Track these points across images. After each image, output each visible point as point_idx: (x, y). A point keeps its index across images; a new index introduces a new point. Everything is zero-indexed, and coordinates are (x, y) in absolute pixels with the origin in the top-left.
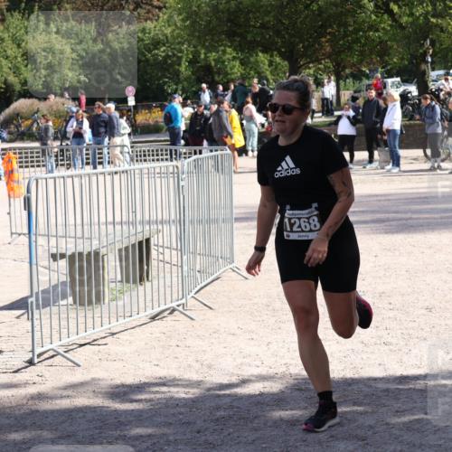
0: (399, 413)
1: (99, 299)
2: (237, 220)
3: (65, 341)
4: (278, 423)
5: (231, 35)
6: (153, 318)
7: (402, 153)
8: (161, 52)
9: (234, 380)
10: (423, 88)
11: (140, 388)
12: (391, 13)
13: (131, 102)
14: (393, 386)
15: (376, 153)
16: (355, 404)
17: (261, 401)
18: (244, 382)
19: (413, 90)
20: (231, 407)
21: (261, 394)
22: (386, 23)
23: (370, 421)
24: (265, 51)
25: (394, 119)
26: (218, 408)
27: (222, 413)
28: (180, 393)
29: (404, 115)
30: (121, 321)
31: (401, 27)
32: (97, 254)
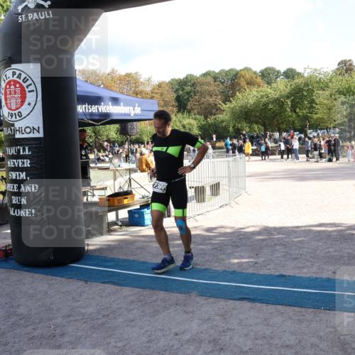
0: (296, 237)
1: (204, 201)
2: (248, 176)
3: (194, 213)
4: (258, 240)
5: (246, 119)
6: (220, 207)
7: (299, 156)
8: (224, 124)
10: (306, 135)
11: (216, 228)
12: (295, 112)
13: (215, 139)
14: (295, 229)
15: (290, 156)
16: (283, 234)
17: (253, 233)
18: (248, 227)
19: (303, 136)
21: (253, 231)
22: (294, 115)
23: (287, 240)
24: (257, 123)
25: (296, 145)
26: (241, 235)
27: (241, 237)
28: (228, 230)
29: (300, 144)
31: (298, 116)
32: (203, 187)
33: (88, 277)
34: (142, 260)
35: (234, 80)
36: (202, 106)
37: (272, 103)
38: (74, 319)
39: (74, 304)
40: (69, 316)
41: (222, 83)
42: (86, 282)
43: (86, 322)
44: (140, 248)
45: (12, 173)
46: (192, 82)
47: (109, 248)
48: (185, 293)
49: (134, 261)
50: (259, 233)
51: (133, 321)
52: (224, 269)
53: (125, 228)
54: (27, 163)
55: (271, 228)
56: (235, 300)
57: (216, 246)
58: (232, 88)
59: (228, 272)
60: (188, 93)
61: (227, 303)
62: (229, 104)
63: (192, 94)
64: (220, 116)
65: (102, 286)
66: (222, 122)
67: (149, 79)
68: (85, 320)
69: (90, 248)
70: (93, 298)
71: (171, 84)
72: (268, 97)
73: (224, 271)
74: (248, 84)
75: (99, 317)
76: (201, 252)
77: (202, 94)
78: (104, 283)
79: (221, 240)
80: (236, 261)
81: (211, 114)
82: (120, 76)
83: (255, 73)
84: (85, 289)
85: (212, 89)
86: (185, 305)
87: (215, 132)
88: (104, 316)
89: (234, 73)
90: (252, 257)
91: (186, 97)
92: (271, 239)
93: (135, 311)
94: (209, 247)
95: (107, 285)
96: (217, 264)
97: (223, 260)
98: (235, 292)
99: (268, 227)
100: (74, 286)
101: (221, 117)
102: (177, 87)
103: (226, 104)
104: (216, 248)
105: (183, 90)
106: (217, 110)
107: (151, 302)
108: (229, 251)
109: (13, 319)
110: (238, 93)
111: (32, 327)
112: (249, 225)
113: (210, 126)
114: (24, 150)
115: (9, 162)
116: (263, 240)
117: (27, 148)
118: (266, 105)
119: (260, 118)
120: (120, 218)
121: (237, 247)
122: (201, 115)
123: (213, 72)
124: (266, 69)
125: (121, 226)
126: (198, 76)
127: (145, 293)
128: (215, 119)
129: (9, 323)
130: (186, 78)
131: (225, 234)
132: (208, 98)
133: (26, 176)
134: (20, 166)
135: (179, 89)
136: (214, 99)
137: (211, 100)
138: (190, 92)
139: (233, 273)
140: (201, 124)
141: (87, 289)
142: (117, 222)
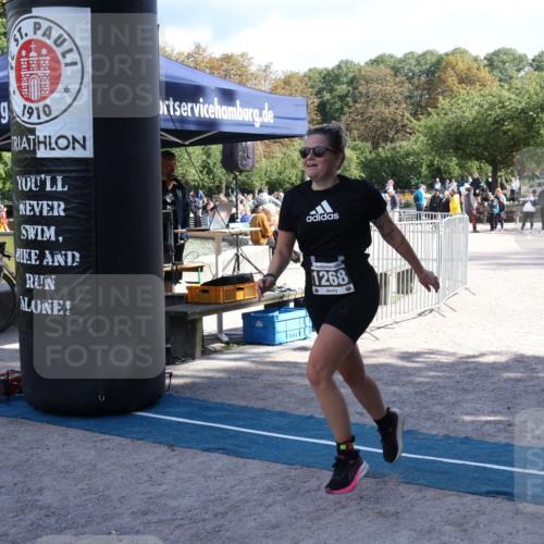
1: (385, 302)
4: (507, 380)
5: (456, 149)
6: (421, 314)
9: (476, 353)
11: (418, 354)
17: (494, 366)
18: (482, 355)
20: (476, 369)
21: (494, 363)
24: (478, 158)
26: (468, 369)
27: (470, 372)
28: (443, 359)
30: (403, 315)
32: (386, 274)
33: (176, 438)
34: (279, 409)
36: (370, 124)
37: (512, 118)
38: (156, 518)
39: (152, 489)
40: (145, 513)
41: (410, 79)
42: (171, 447)
43: (181, 526)
44: (270, 386)
45: (28, 227)
46: (350, 75)
47: (211, 383)
49: (262, 410)
50: (506, 367)
51: (275, 527)
52: (447, 433)
53: (236, 348)
54: (59, 209)
55: (529, 357)
56: (481, 494)
57: (424, 389)
58: (429, 90)
59: (455, 439)
60: (342, 98)
62: (424, 121)
63: (349, 99)
65: (204, 457)
66: (408, 155)
67: (267, 67)
68: (179, 522)
69: (175, 381)
70: (190, 479)
71: (310, 78)
72: (504, 107)
73: (447, 437)
74: (461, 81)
75: (207, 516)
77: (369, 100)
78: (208, 450)
79: (432, 377)
80: (468, 418)
81: (386, 139)
82: (211, 60)
83: (476, 59)
84: (170, 462)
85: (388, 89)
86: (377, 500)
88: (216, 515)
90: (499, 413)
91: (338, 106)
92: (532, 378)
94: (410, 389)
95: (214, 455)
96: (429, 424)
97: (441, 416)
98: (475, 479)
99: (522, 356)
100: (150, 454)
101: (405, 145)
102: (321, 85)
103: (419, 120)
104: (422, 393)
105: (331, 91)
106: (397, 132)
107: (308, 491)
108: (450, 399)
109: (32, 516)
110: (441, 98)
111: (73, 531)
112: (483, 350)
113: (382, 162)
114: (54, 182)
116: (518, 380)
117: (59, 179)
118: (499, 122)
119: (485, 149)
120: (225, 327)
121: (466, 391)
122: (367, 141)
123: (391, 56)
124: (498, 53)
125: (227, 343)
126: (362, 64)
127: (293, 473)
128: (394, 149)
129: (24, 524)
130: (339, 66)
131: (438, 366)
132: (380, 107)
133: (57, 235)
135: (323, 89)
136: (392, 109)
137: (387, 111)
138: (346, 95)
139: (466, 440)
140: (366, 158)
141: (175, 460)
142: (220, 336)
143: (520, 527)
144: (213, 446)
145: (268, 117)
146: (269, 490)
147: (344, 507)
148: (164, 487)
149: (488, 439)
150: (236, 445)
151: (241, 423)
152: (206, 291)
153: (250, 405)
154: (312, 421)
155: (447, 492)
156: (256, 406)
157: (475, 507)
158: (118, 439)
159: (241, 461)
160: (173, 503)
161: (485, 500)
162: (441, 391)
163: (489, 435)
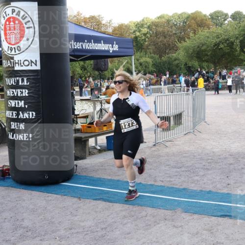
1: (170, 130)
3: (163, 140)
8: (177, 62)
33: (81, 195)
35: (186, 23)
37: (223, 43)
38: (76, 231)
39: (72, 218)
40: (71, 229)
42: (79, 198)
43: (87, 234)
45: (11, 101)
46: (148, 24)
48: (171, 210)
49: (118, 181)
51: (129, 233)
52: (201, 189)
54: (25, 93)
56: (218, 217)
59: (205, 191)
60: (145, 35)
61: (212, 219)
62: (184, 44)
64: (173, 55)
65: (94, 203)
66: (176, 60)
67: (110, 21)
68: (85, 233)
70: (89, 213)
73: (201, 191)
74: (199, 26)
75: (98, 230)
76: (176, 174)
78: (96, 199)
81: (165, 53)
82: (85, 18)
84: (79, 205)
87: (169, 69)
88: (102, 229)
89: (186, 16)
90: (223, 179)
91: (143, 38)
93: (129, 225)
94: (183, 169)
95: (98, 202)
96: (193, 185)
97: (198, 181)
98: (215, 209)
100: (70, 202)
102: (134, 28)
104: (189, 171)
105: (140, 31)
106: (170, 50)
108: (201, 173)
109: (21, 231)
111: (39, 238)
113: (164, 63)
114: (23, 81)
115: (8, 92)
117: (25, 79)
118: (217, 45)
121: (208, 169)
124: (215, 13)
127: (135, 209)
128: (169, 57)
129: (17, 235)
130: (143, 20)
132: (162, 39)
133: (25, 104)
134: (19, 95)
135: (136, 30)
136: (168, 39)
137: (165, 40)
138: (147, 34)
139: (210, 192)
140: (156, 62)
141: (82, 205)
142: (96, 147)
143: (236, 231)
144: (98, 198)
145: (116, 48)
146: (125, 217)
147: (158, 224)
148: (78, 217)
149: (219, 191)
150: (108, 197)
151: (109, 187)
152: (90, 127)
153: (113, 179)
154: (141, 185)
155: (203, 216)
156: (115, 179)
157: (216, 222)
158: (55, 195)
159: (111, 204)
160: (82, 224)
161: (220, 219)
162: (197, 170)
163: (220, 189)
